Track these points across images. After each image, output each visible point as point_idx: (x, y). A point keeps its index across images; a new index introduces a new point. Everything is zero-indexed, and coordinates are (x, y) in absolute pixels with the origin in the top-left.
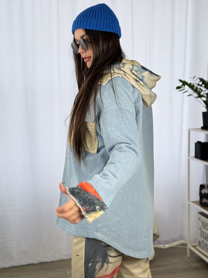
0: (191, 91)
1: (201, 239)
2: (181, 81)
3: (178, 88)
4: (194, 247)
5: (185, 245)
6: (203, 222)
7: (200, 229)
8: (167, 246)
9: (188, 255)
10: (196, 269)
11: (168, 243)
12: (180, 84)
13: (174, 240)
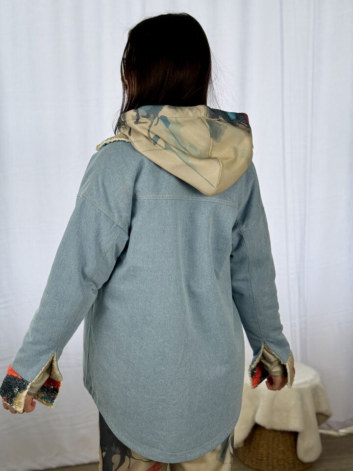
8: (343, 431)
11: (344, 426)
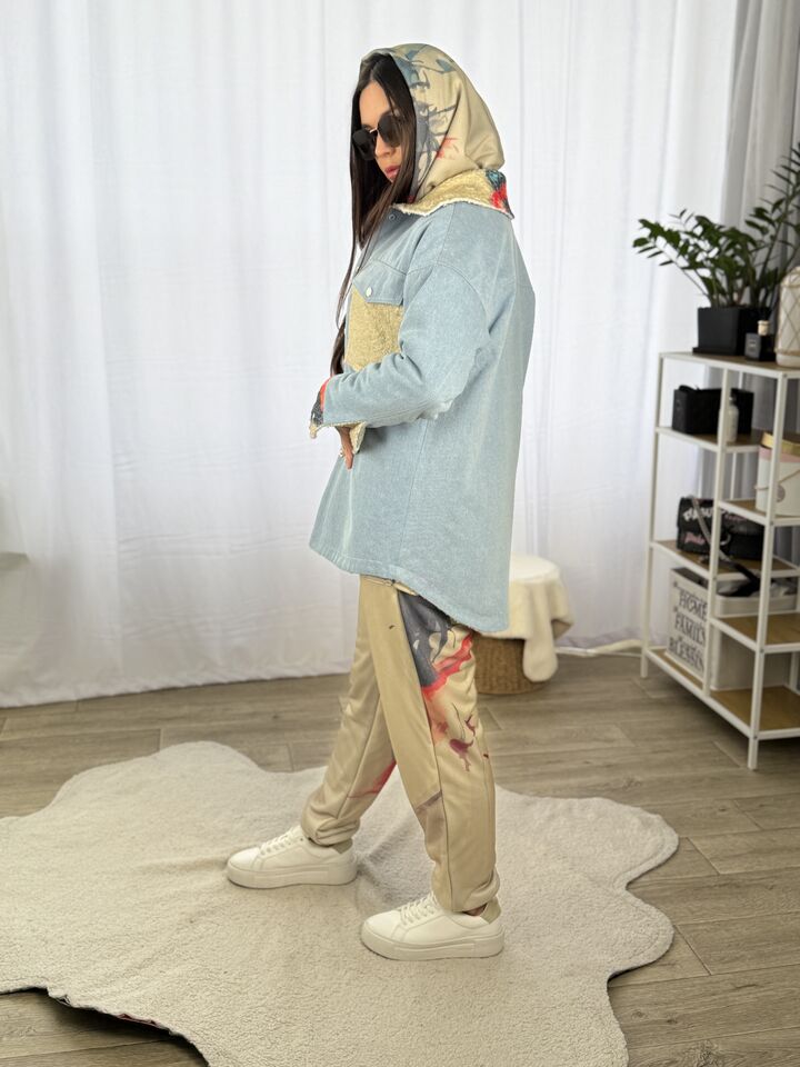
0: (670, 252)
1: (676, 634)
2: (645, 223)
3: (639, 242)
4: (660, 653)
5: (637, 650)
6: (682, 592)
7: (676, 609)
8: (592, 652)
9: (644, 673)
10: (659, 703)
11: (594, 644)
12: (646, 232)
13: (612, 639)
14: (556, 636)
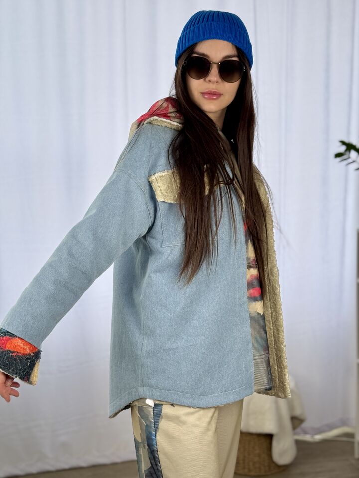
2: (343, 143)
3: (338, 155)
8: (318, 437)
11: (319, 431)
12: (342, 149)
13: (331, 427)
14: (294, 427)
